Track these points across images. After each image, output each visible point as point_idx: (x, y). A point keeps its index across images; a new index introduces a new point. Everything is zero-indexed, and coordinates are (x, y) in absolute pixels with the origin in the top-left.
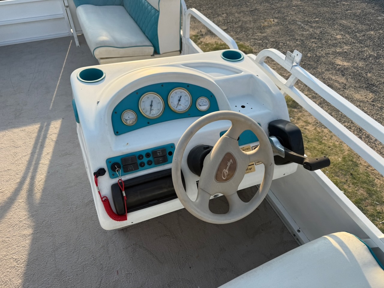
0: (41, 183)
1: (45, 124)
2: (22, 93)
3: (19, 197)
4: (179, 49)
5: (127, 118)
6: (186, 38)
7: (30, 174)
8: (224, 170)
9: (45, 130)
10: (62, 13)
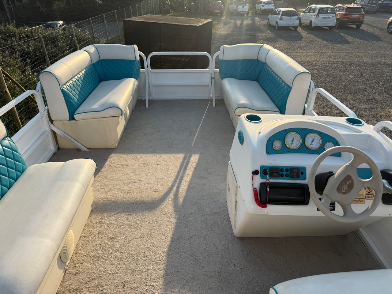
0: (183, 192)
1: (188, 155)
2: (173, 132)
3: (169, 197)
5: (276, 145)
6: (310, 109)
7: (176, 185)
8: (344, 186)
9: (188, 159)
10: (208, 82)
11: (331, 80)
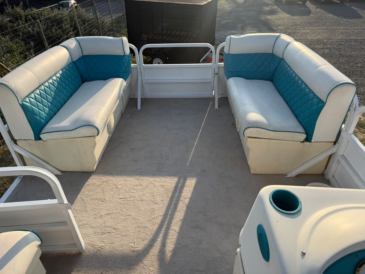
2: (166, 146)
4: (334, 140)
6: (348, 133)
10: (211, 78)
11: (345, 61)
